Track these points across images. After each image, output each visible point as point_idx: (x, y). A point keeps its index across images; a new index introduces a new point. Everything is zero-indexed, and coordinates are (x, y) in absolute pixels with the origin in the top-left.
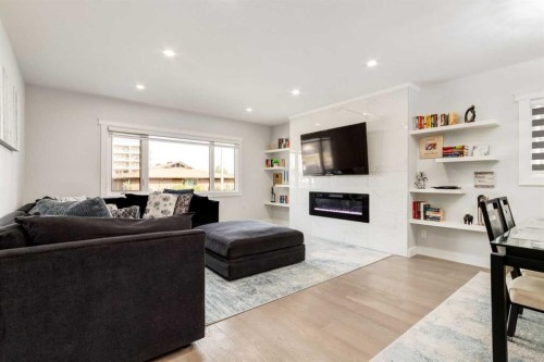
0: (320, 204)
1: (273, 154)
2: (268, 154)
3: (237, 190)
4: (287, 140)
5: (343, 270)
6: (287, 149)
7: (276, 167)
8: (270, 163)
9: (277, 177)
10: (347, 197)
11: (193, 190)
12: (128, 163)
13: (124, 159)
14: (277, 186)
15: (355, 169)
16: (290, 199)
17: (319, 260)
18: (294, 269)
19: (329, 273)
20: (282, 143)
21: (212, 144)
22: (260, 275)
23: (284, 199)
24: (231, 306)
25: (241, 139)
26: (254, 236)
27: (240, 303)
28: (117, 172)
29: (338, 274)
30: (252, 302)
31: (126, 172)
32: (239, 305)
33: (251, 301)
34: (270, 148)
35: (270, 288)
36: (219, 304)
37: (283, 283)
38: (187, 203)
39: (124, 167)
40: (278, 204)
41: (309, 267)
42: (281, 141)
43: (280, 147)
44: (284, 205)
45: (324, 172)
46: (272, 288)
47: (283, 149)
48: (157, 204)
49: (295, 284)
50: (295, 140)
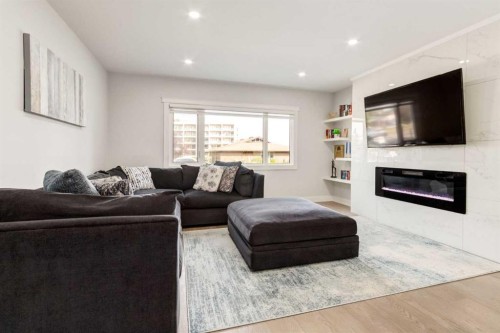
0: (391, 183)
1: (334, 123)
2: (327, 123)
3: (292, 164)
4: (350, 107)
5: (414, 282)
6: (348, 117)
7: (337, 138)
8: (330, 133)
9: (339, 150)
10: (430, 175)
11: (240, 163)
12: (220, 139)
13: (218, 135)
14: (337, 159)
15: (447, 139)
16: (353, 175)
17: (379, 259)
18: (340, 267)
19: (390, 284)
20: (344, 110)
21: (266, 115)
22: (293, 270)
23: (345, 175)
24: (237, 310)
25: (298, 109)
26: (288, 220)
27: (251, 308)
28: (212, 146)
29: (405, 289)
30: (266, 310)
31: (219, 146)
32: (248, 311)
33: (265, 307)
34: (330, 116)
35: (298, 293)
36: (226, 304)
37: (318, 288)
38: (232, 175)
39: (216, 142)
40: (338, 180)
41: (362, 268)
42: (342, 108)
43: (341, 115)
44: (345, 181)
45: (402, 143)
46: (301, 292)
47: (345, 117)
48: (205, 176)
49: (334, 292)
50: (358, 105)
